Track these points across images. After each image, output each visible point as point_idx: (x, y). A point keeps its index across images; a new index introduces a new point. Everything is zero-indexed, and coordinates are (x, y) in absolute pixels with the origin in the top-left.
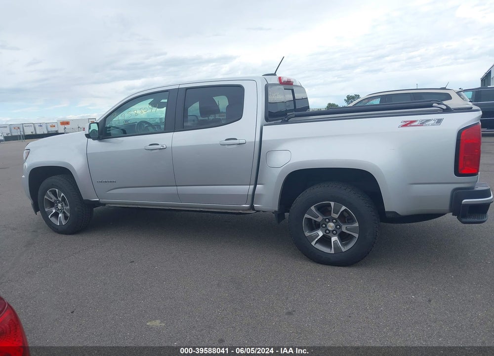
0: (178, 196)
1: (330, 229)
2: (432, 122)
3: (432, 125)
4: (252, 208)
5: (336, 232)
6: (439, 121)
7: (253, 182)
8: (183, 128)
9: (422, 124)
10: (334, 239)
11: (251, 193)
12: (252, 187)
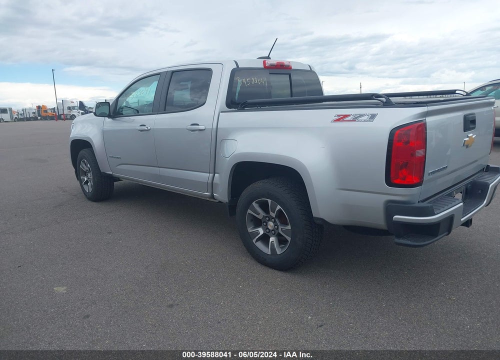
0: (159, 177)
1: (269, 228)
2: (365, 118)
3: (365, 121)
4: (213, 197)
5: (275, 232)
6: (373, 117)
7: (212, 170)
8: (165, 110)
9: (356, 118)
10: (272, 239)
11: (210, 181)
12: (211, 175)
